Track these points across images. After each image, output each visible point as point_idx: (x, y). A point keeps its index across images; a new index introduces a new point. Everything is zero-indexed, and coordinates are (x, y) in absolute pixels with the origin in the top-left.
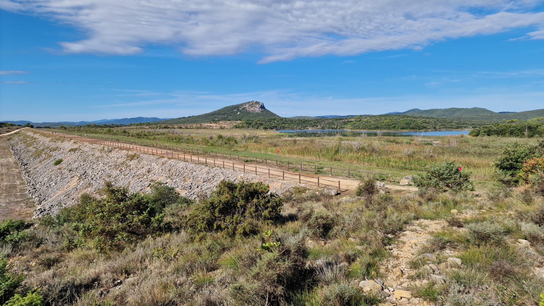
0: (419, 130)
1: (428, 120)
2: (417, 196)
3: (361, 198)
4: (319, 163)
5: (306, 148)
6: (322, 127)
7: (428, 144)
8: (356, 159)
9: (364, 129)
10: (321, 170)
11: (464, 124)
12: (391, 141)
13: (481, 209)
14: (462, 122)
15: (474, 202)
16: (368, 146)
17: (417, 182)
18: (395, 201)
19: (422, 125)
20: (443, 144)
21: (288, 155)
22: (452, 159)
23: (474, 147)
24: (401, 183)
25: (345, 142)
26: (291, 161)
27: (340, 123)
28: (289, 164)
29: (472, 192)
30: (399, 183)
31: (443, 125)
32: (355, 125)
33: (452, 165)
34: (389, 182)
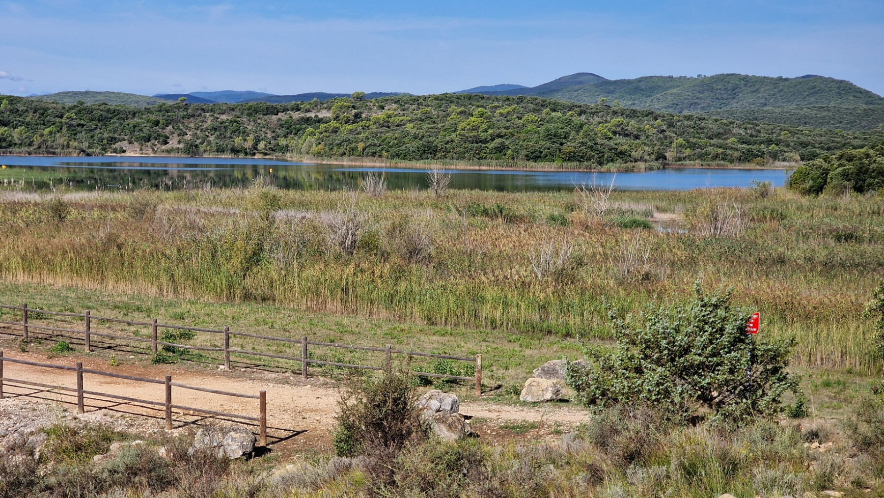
0: (601, 163)
1: (632, 122)
2: (587, 444)
3: (355, 461)
4: (171, 311)
5: (111, 239)
6: (186, 143)
7: (635, 224)
8: (339, 294)
9: (373, 154)
10: (181, 345)
11: (769, 142)
12: (485, 212)
13: (824, 488)
14: (763, 136)
15: (800, 462)
16: (391, 233)
17: (589, 386)
18: (493, 471)
19: (612, 143)
20: (693, 227)
21: (22, 278)
22: (724, 285)
23: (806, 237)
24: (523, 392)
25: (292, 213)
26: (37, 302)
27: (267, 126)
28: (27, 317)
29: (796, 422)
30: (517, 393)
31: (693, 146)
32: (333, 136)
33: (721, 312)
34: (478, 393)
